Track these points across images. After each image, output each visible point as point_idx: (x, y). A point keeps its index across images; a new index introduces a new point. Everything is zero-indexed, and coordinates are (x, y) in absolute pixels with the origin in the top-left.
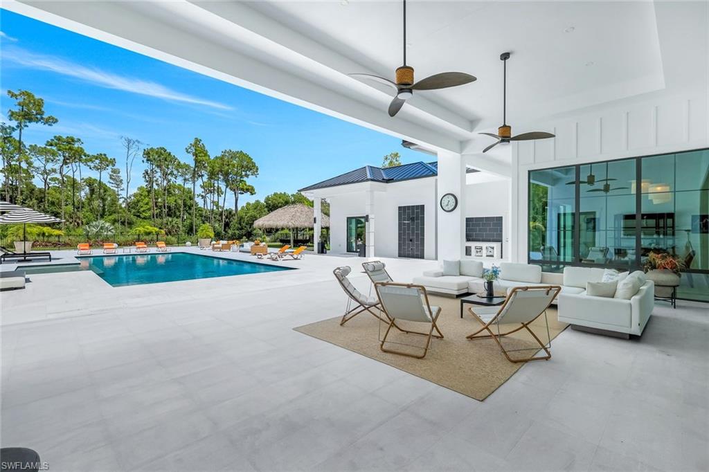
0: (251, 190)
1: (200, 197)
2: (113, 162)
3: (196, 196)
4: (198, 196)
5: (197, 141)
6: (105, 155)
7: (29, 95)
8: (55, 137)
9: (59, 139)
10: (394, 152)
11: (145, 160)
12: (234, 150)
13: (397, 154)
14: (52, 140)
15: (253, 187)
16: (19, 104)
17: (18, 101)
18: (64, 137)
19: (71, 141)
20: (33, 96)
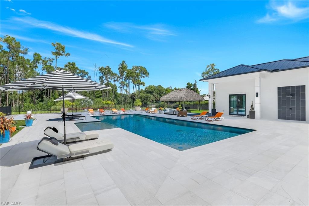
0: (143, 84)
1: (119, 88)
2: (87, 73)
3: (118, 87)
4: (119, 87)
5: (123, 62)
6: (84, 70)
7: (59, 44)
8: (68, 63)
9: (69, 63)
10: (212, 63)
11: (100, 72)
12: (138, 66)
13: (214, 64)
14: (67, 64)
15: (144, 83)
16: (56, 49)
17: (55, 47)
18: (71, 63)
19: (74, 64)
20: (61, 45)
